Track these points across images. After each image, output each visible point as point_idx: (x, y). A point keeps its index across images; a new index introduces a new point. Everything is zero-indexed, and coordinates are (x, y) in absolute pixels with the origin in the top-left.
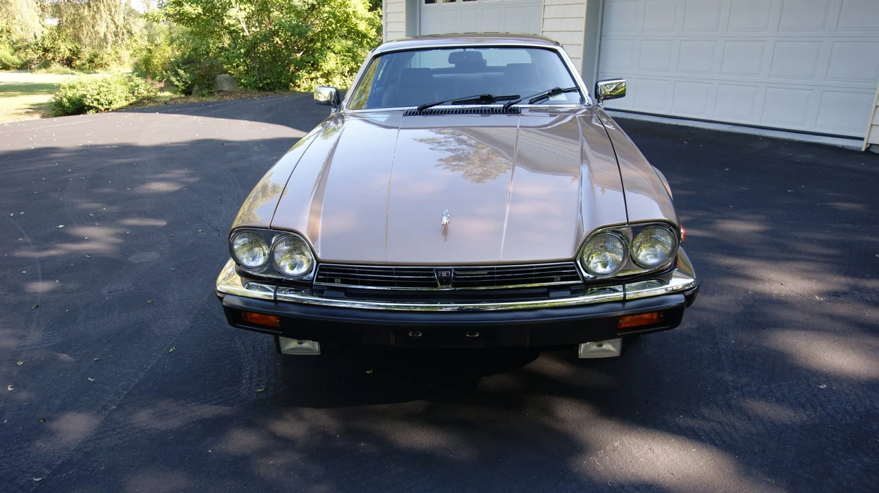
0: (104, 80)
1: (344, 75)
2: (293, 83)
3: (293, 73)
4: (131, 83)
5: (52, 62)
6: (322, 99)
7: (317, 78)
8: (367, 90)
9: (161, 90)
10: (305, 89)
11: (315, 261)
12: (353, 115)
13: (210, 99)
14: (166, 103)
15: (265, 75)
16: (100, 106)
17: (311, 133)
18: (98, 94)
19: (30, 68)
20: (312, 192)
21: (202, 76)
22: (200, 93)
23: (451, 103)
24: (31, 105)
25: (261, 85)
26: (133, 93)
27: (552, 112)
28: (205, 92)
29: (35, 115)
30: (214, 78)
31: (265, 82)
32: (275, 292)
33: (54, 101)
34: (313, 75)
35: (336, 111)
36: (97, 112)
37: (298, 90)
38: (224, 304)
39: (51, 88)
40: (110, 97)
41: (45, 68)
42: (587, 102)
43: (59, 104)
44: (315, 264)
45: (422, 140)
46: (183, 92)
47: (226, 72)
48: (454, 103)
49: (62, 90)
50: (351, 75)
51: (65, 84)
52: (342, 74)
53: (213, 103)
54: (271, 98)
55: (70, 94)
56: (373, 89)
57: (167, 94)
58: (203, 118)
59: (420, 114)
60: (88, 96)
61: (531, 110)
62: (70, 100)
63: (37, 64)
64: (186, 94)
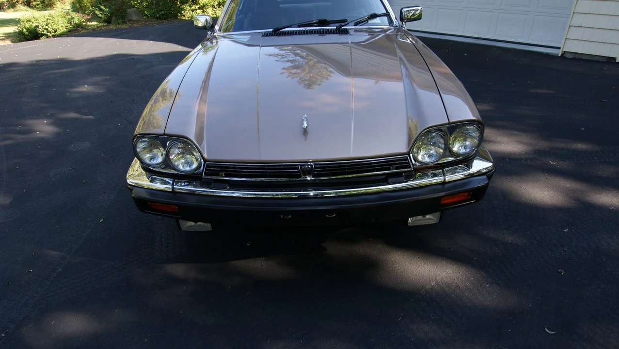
0: (50, 15)
1: (214, 7)
2: (180, 14)
3: (180, 6)
4: (68, 17)
5: (17, 3)
6: (200, 25)
7: (196, 10)
8: (233, 18)
9: (89, 20)
10: (188, 18)
11: (202, 161)
12: (224, 37)
13: (124, 26)
14: (94, 30)
15: (160, 8)
16: (49, 34)
17: (195, 50)
18: (47, 25)
19: (3, 9)
20: (198, 96)
21: (117, 10)
22: (117, 22)
23: (297, 26)
24: (4, 34)
25: (158, 15)
26: (71, 23)
27: (371, 32)
28: (120, 21)
29: (6, 41)
30: (125, 11)
31: (161, 13)
32: (173, 185)
33: (17, 31)
34: (193, 8)
35: (211, 34)
36: (47, 38)
37: (184, 18)
38: (133, 195)
39: (15, 22)
40: (55, 27)
41: (13, 8)
42: (395, 23)
43: (21, 33)
44: (203, 163)
45: (270, 55)
46: (105, 21)
47: (133, 7)
48: (299, 26)
49: (22, 23)
50: (219, 7)
51: (23, 18)
52: (213, 6)
53: (126, 29)
54: (166, 25)
55: (27, 26)
56: (236, 18)
57: (94, 23)
58: (119, 40)
59: (274, 35)
60: (40, 27)
61: (356, 30)
62: (28, 30)
63: (7, 5)
64: (107, 23)
